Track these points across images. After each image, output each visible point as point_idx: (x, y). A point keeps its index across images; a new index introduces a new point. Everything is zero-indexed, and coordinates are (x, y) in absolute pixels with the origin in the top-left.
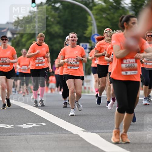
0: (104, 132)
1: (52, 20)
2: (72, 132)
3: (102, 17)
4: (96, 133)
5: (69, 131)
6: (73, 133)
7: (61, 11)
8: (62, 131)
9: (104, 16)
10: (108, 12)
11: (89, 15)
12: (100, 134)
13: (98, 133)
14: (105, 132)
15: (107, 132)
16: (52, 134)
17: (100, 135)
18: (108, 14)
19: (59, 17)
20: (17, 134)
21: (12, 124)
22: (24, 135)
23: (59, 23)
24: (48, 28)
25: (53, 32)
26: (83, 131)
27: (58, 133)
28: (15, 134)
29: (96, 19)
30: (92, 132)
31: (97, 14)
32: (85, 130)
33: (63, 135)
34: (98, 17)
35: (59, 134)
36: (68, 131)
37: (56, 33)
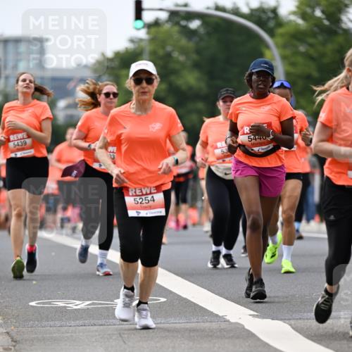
0: (300, 319)
1: (182, 58)
2: (227, 318)
3: (297, 53)
4: (281, 320)
5: (220, 315)
6: (228, 321)
7: (201, 39)
8: (204, 316)
9: (302, 49)
10: (311, 40)
11: (268, 47)
12: (292, 322)
13: (287, 322)
14: (304, 319)
15: (307, 319)
16: (181, 321)
17: (290, 325)
18: (311, 45)
19: (198, 52)
20: (100, 322)
21: (89, 300)
22: (114, 325)
23: (196, 66)
24: (173, 78)
25: (184, 87)
26: (253, 316)
27: (195, 320)
28: (96, 322)
29: (284, 58)
30: (273, 319)
31: (284, 46)
32: (256, 314)
33: (207, 325)
34: (288, 52)
35: (197, 322)
36: (217, 315)
37: (191, 88)
